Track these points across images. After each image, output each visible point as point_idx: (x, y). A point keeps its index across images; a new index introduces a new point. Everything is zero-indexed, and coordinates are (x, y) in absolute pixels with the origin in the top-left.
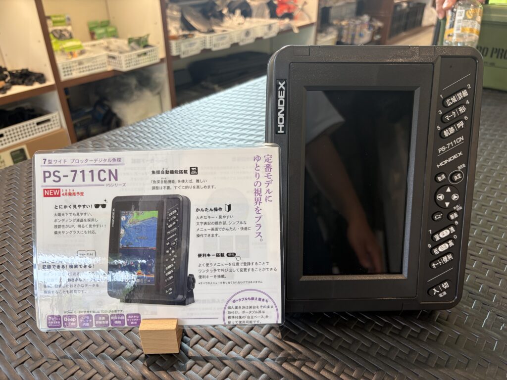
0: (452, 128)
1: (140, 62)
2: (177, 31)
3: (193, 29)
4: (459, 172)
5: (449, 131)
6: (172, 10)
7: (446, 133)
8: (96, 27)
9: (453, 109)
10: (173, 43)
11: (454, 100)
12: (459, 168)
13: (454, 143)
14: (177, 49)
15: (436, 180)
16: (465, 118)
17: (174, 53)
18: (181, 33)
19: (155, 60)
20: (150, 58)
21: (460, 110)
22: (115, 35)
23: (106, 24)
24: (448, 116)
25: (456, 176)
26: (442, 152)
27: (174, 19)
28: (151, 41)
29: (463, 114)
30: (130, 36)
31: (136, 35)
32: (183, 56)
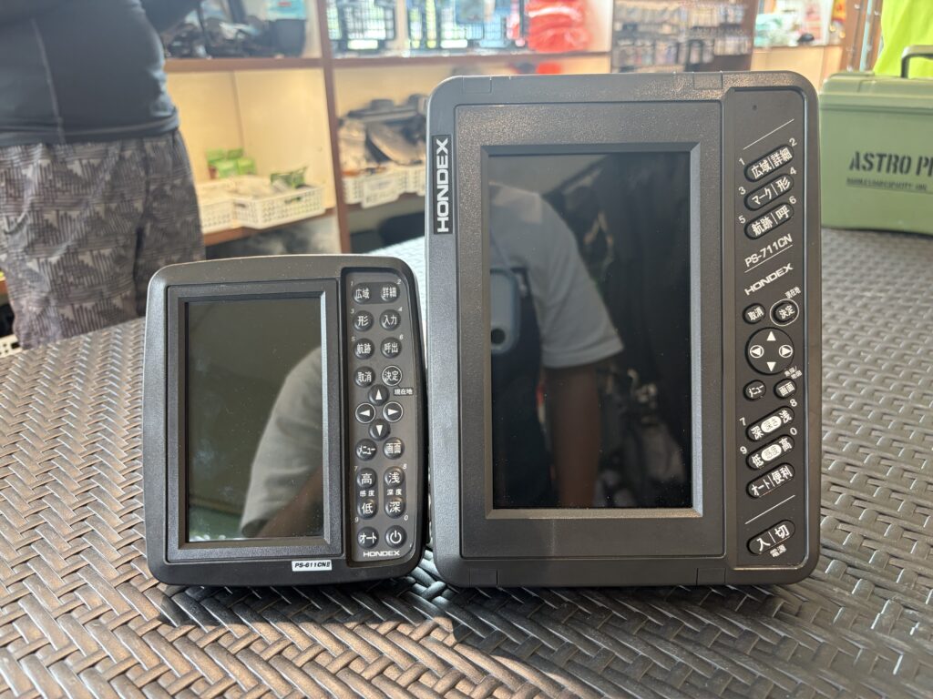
0: (767, 219)
1: (289, 213)
2: (359, 162)
3: (385, 158)
4: (790, 303)
5: (761, 225)
6: (349, 128)
7: (757, 229)
8: (219, 160)
9: (766, 185)
10: (349, 183)
11: (766, 166)
12: (789, 295)
13: (773, 248)
14: (356, 193)
15: (746, 320)
16: (791, 201)
17: (351, 198)
18: (364, 165)
19: (315, 209)
20: (307, 206)
21: (779, 186)
22: (250, 171)
23: (236, 155)
24: (756, 197)
25: (782, 311)
26: (752, 264)
27: (351, 143)
28: (308, 179)
29: (785, 192)
30: (274, 170)
31: (284, 170)
32: (366, 205)
